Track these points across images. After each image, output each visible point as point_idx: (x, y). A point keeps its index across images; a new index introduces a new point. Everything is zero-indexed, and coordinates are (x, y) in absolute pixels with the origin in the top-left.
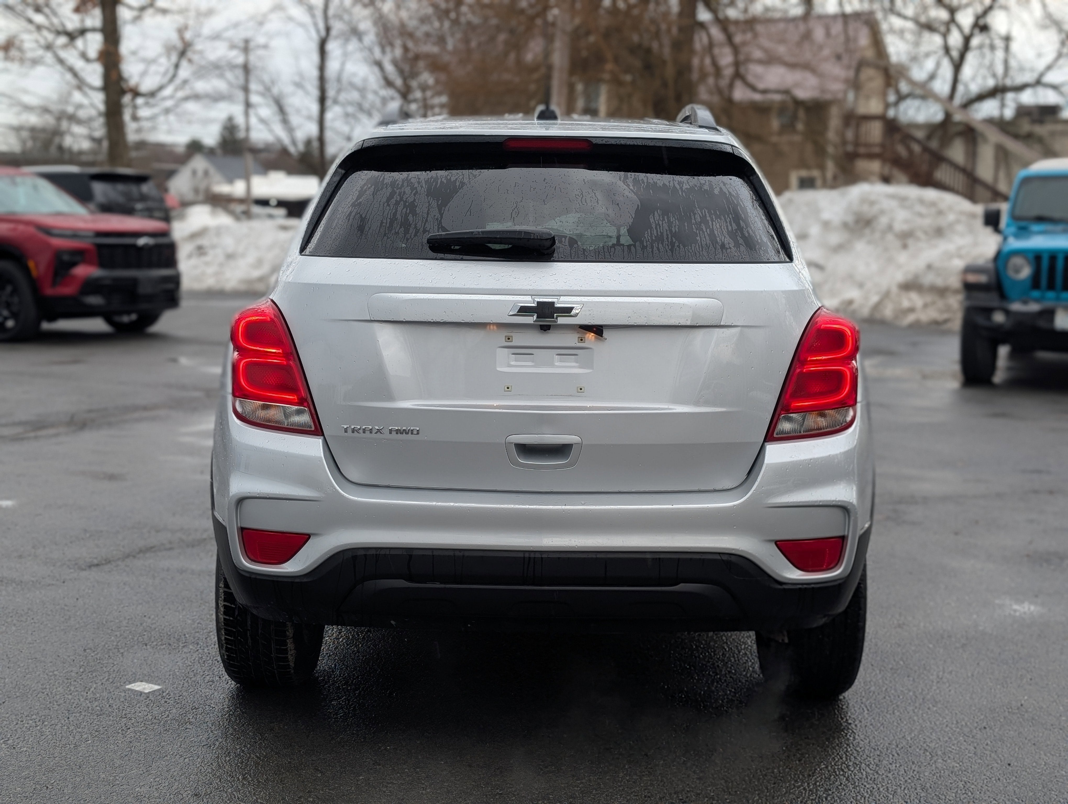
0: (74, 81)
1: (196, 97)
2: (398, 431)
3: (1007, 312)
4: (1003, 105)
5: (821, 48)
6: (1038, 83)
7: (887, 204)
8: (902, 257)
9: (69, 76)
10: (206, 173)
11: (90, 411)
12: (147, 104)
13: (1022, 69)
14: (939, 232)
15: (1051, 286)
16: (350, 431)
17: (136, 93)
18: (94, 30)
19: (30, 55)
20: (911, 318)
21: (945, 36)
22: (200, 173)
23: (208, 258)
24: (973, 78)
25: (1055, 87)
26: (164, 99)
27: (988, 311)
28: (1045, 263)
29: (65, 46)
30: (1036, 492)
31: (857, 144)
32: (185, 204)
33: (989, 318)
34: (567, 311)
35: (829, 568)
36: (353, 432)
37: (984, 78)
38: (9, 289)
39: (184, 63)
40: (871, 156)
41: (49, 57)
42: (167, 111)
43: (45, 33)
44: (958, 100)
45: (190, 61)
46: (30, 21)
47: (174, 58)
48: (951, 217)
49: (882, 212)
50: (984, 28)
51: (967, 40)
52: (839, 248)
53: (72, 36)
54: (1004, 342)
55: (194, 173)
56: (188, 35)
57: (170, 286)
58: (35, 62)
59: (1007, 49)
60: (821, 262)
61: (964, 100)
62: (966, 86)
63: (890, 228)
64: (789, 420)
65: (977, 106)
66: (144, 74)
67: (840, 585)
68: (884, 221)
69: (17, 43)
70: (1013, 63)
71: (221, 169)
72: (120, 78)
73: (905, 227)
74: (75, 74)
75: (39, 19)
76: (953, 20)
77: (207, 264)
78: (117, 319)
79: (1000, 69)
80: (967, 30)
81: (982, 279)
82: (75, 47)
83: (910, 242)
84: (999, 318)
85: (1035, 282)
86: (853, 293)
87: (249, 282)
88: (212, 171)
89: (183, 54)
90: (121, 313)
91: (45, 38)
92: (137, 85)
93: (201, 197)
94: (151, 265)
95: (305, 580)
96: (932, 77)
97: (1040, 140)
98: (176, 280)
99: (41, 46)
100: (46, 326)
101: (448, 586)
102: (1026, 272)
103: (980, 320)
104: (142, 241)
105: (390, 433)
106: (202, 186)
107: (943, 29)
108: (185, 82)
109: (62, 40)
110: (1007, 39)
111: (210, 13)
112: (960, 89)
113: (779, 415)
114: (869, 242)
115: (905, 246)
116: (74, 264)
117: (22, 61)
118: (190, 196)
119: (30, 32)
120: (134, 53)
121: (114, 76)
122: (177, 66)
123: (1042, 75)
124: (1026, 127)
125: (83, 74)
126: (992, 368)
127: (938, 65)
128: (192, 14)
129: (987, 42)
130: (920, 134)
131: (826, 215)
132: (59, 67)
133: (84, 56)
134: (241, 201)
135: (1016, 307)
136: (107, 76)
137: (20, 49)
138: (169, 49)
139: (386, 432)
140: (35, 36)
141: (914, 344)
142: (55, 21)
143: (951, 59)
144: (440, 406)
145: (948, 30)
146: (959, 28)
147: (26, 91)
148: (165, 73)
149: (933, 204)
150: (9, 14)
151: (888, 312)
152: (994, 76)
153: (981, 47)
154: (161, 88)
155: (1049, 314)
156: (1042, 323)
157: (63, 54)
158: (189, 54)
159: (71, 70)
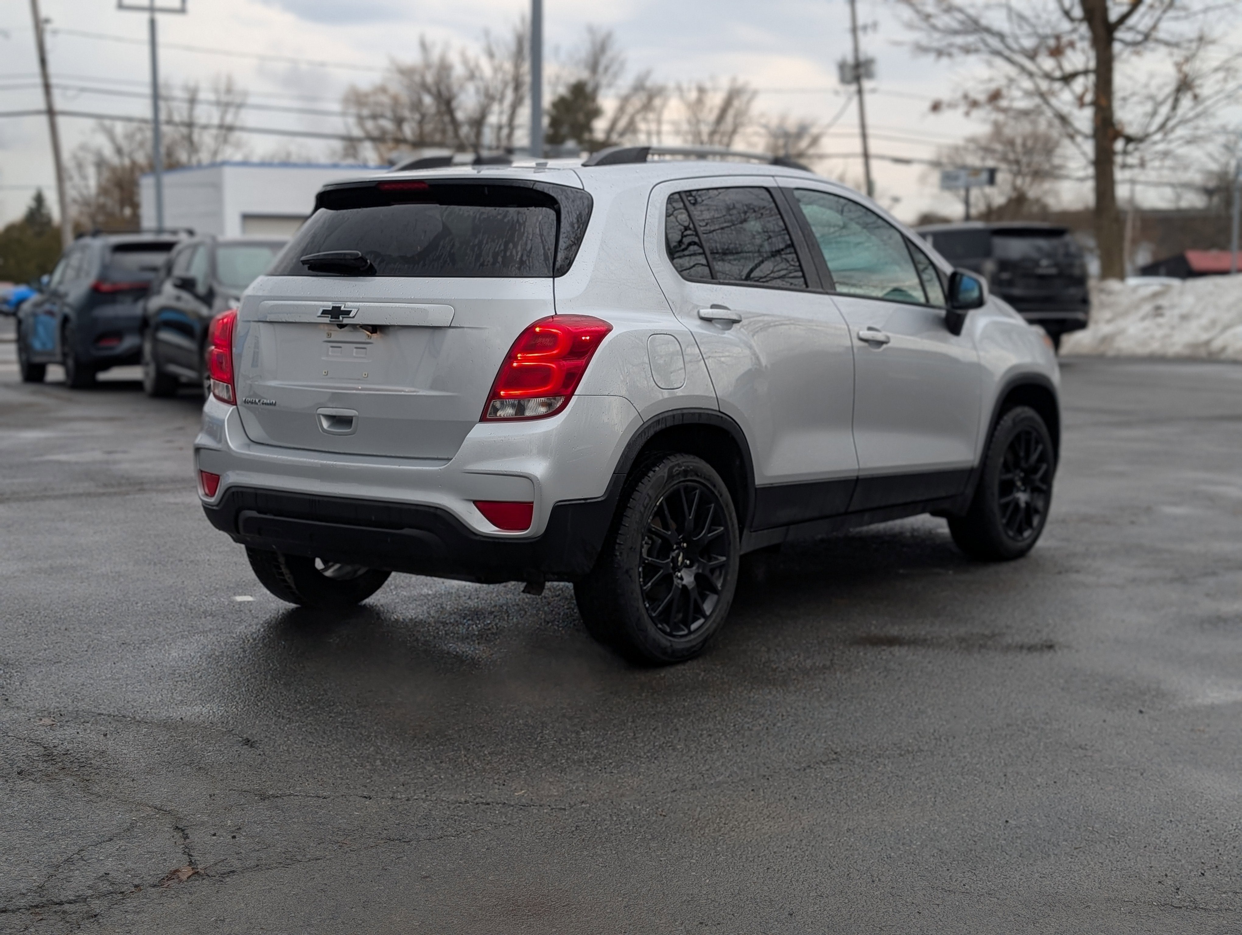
2: (265, 403)
16: (246, 402)
23: (1160, 320)
34: (348, 313)
74: (1066, 123)
77: (1159, 326)
87: (1195, 346)
105: (262, 404)
113: (491, 400)
122: (1175, 105)
125: (1073, 122)
159: (1061, 117)
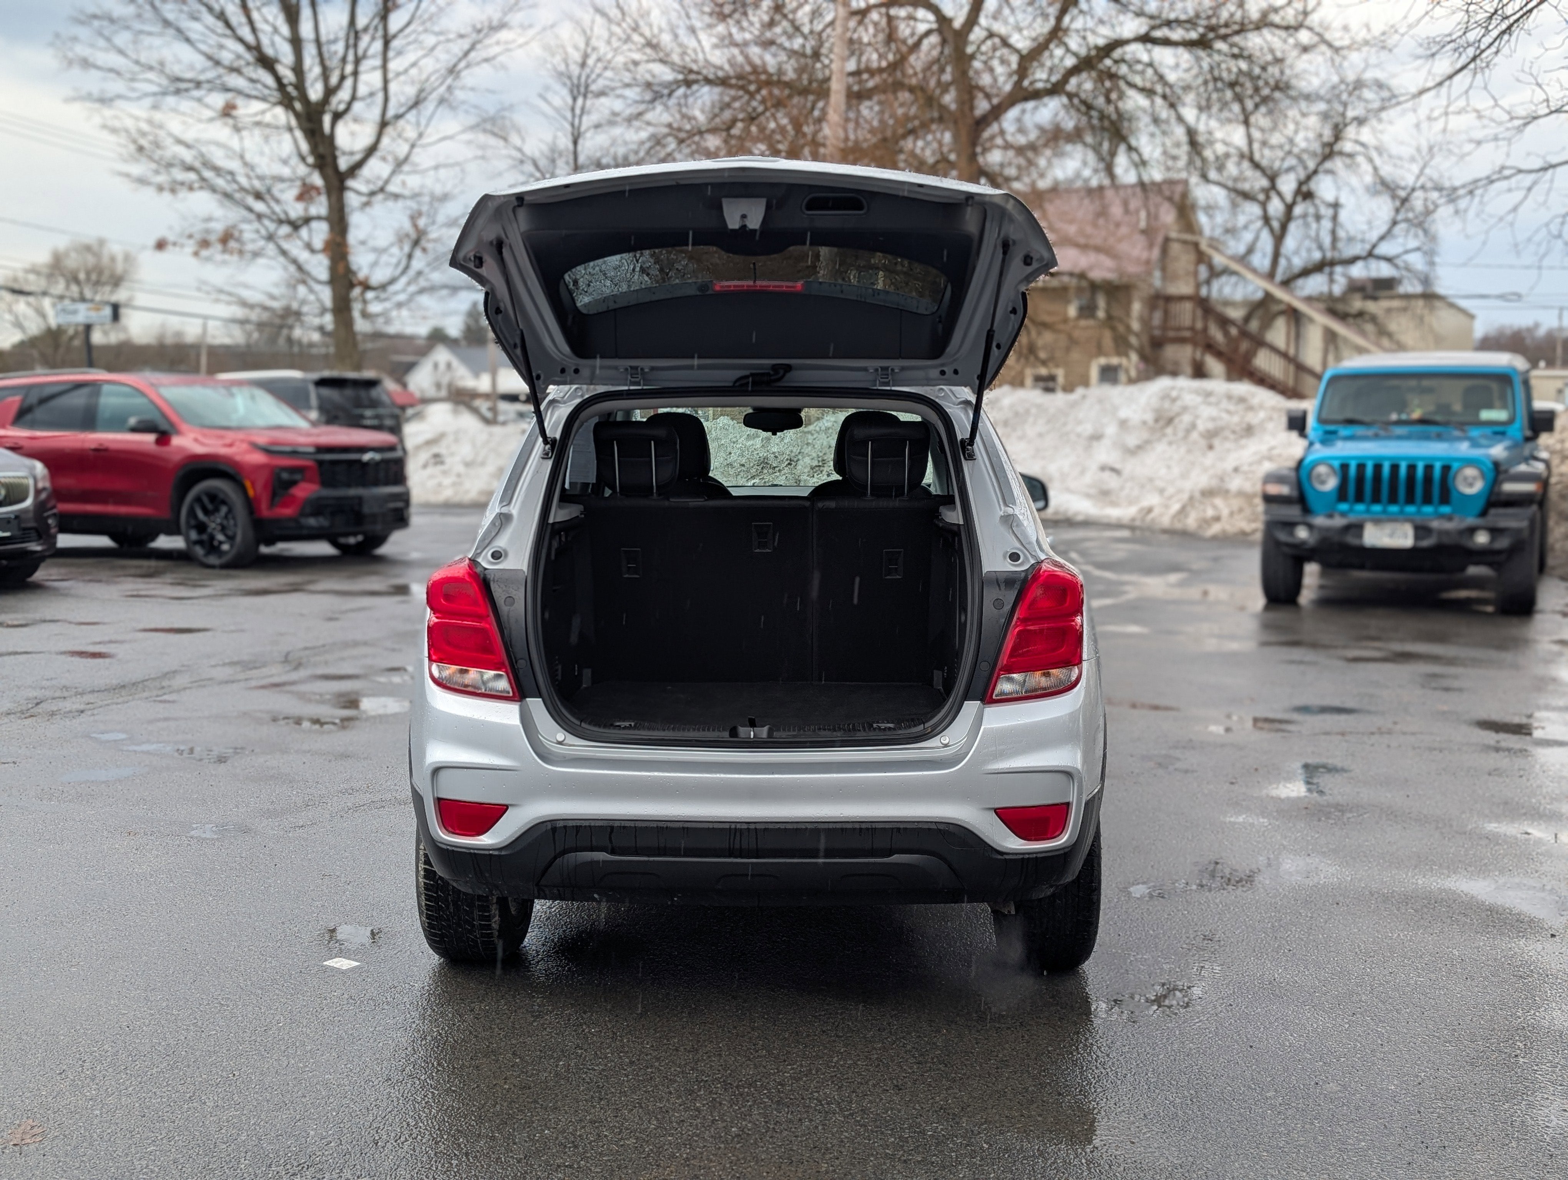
0: (297, 275)
1: (431, 289)
3: (1310, 527)
4: (1332, 281)
5: (1118, 225)
6: (1370, 255)
7: (1189, 399)
8: (1210, 458)
9: (292, 268)
10: (449, 366)
11: (306, 648)
12: (377, 298)
13: (1351, 239)
14: (1249, 431)
15: (1359, 498)
17: (366, 286)
18: (319, 218)
19: (250, 247)
20: (1215, 529)
21: (1264, 205)
22: (442, 366)
23: (445, 466)
24: (1297, 252)
25: (1389, 260)
26: (396, 293)
27: (1290, 526)
28: (1353, 471)
29: (288, 236)
30: (1327, 733)
31: (1164, 327)
32: (426, 401)
33: (1292, 534)
35: (1053, 837)
37: (1309, 250)
38: (224, 510)
39: (418, 253)
40: (1182, 341)
41: (271, 248)
42: (399, 305)
43: (266, 222)
44: (1279, 276)
45: (424, 250)
46: (250, 210)
47: (407, 248)
48: (1262, 415)
49: (1185, 409)
50: (1308, 196)
51: (1289, 208)
52: (1136, 450)
53: (295, 226)
54: (1310, 559)
55: (436, 366)
56: (422, 222)
57: (400, 505)
58: (256, 254)
59: (1335, 218)
60: (1117, 466)
61: (1285, 278)
62: (1289, 260)
63: (1194, 426)
64: (1010, 680)
65: (1300, 282)
66: (374, 264)
67: (1065, 854)
68: (1187, 418)
69: (236, 234)
70: (1341, 234)
71: (466, 361)
72: (349, 272)
73: (1210, 426)
74: (300, 268)
75: (259, 207)
76: (1273, 187)
77: (445, 472)
78: (342, 540)
79: (1327, 240)
80: (1289, 198)
81: (1284, 490)
82: (300, 238)
83: (1216, 442)
84: (1302, 533)
85: (1342, 494)
86: (1152, 500)
88: (455, 363)
89: (416, 243)
90: (347, 535)
91: (267, 229)
92: (367, 279)
93: (443, 393)
94: (376, 483)
95: (503, 853)
96: (1250, 250)
97: (1373, 319)
98: (405, 498)
99: (263, 237)
100: (264, 550)
101: (651, 859)
102: (1331, 484)
103: (1282, 536)
104: (367, 457)
106: (445, 380)
107: (1261, 197)
108: (419, 273)
109: (285, 229)
110: (1336, 206)
111: (445, 198)
112: (1282, 262)
113: (999, 675)
114: (1171, 443)
115: (1211, 447)
116: (293, 483)
117: (241, 252)
118: (431, 392)
119: (249, 222)
120: (363, 243)
121: (341, 268)
122: (410, 256)
123: (1374, 246)
124: (1357, 304)
125: (308, 267)
126: (1297, 586)
127: (1257, 238)
128: (426, 199)
129: (1311, 210)
130: (1236, 314)
131: (1123, 413)
132: (282, 259)
133: (309, 247)
134: (486, 396)
135: (1320, 521)
136: (333, 269)
137: (238, 240)
138: (401, 238)
140: (256, 225)
141: (1216, 559)
142: (277, 208)
143: (1272, 230)
145: (1268, 198)
146: (1279, 194)
147: (246, 286)
148: (397, 265)
149: (1242, 400)
150: (227, 203)
151: (1191, 522)
152: (1320, 247)
153: (1304, 216)
154: (392, 281)
155: (1357, 528)
156: (1351, 540)
157: (286, 246)
158: (423, 243)
159: (295, 262)
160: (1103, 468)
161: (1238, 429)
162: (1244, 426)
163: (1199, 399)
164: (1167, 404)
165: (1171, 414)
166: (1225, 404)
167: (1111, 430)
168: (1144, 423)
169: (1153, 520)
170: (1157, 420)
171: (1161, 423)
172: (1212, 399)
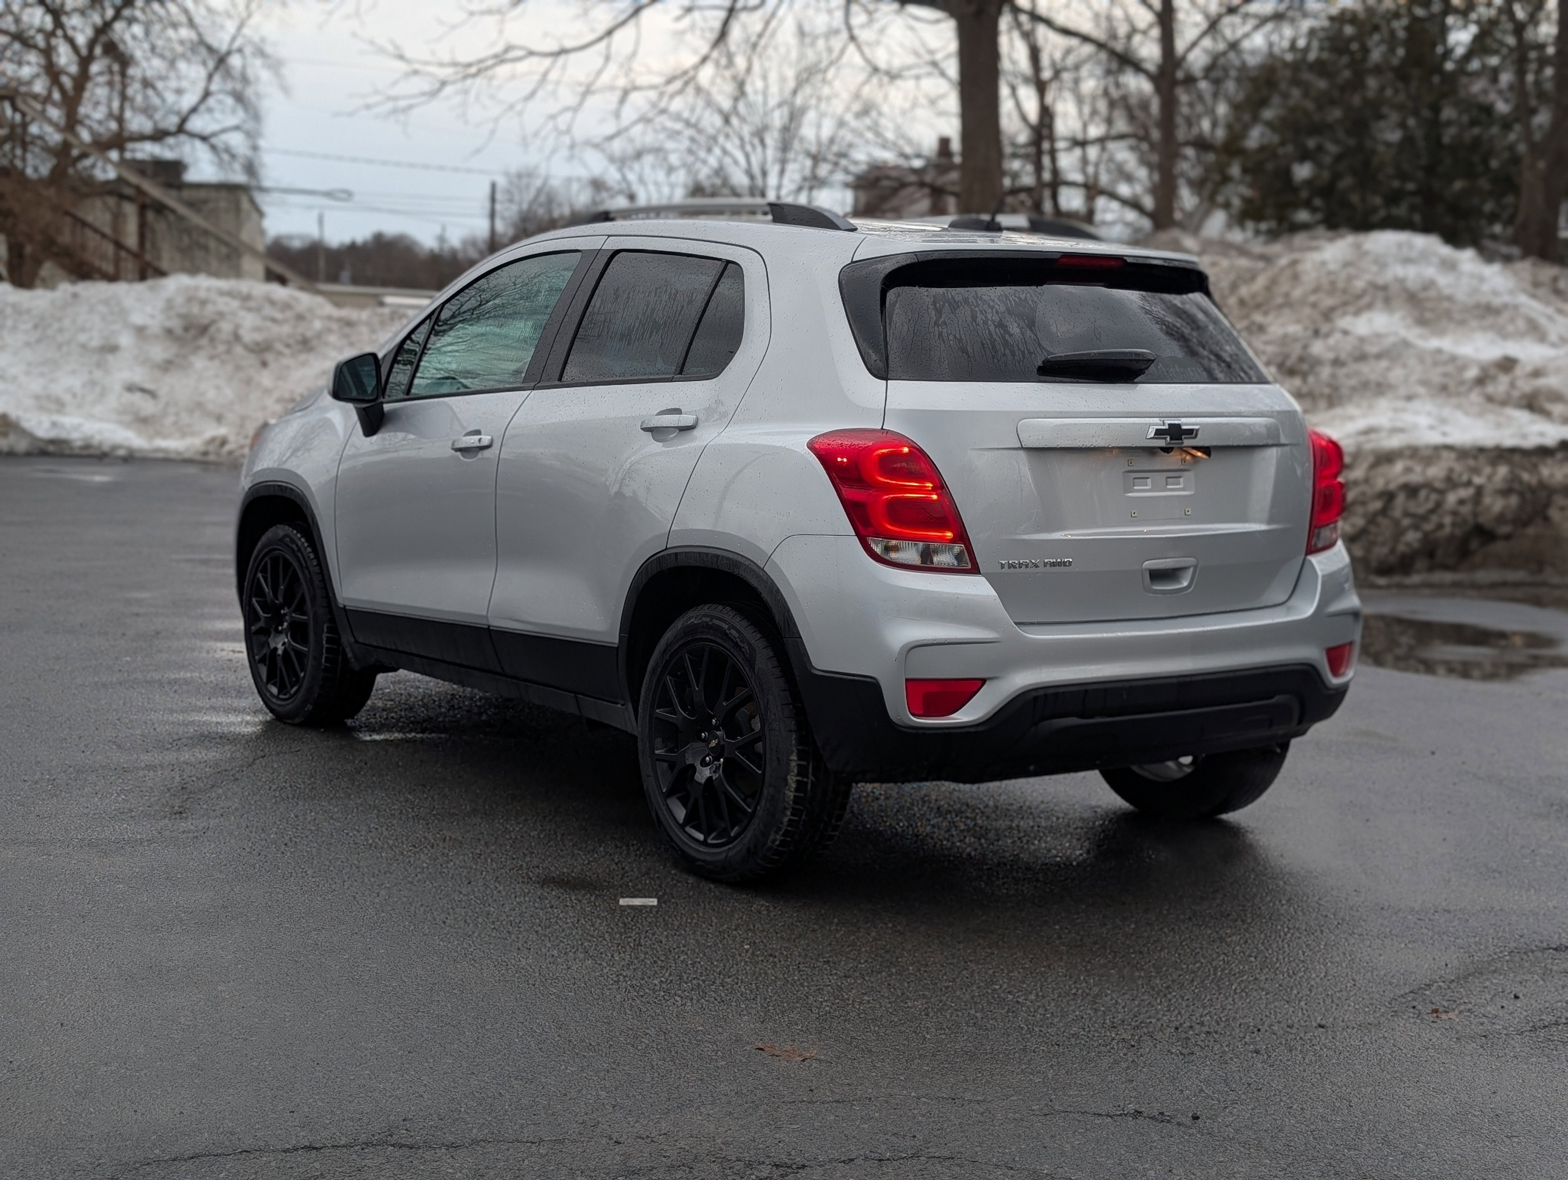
2: (1053, 564)
6: (181, 129)
7: (224, 304)
8: (265, 379)
16: (1006, 566)
21: (47, 54)
25: (203, 137)
34: (1190, 432)
36: (1009, 568)
48: (318, 325)
49: (221, 315)
50: (109, 48)
51: (85, 63)
52: (167, 366)
60: (148, 386)
63: (237, 337)
68: (226, 327)
73: (258, 337)
80: (84, 49)
83: (269, 357)
105: (1045, 566)
107: (43, 43)
113: (1313, 530)
114: (212, 358)
115: (264, 364)
123: (184, 120)
129: (114, 67)
131: (138, 319)
139: (1041, 565)
143: (62, 91)
144: (1092, 534)
145: (55, 45)
146: (71, 42)
149: (286, 306)
160: (131, 388)
161: (291, 341)
162: (299, 338)
163: (235, 304)
164: (195, 309)
165: (205, 321)
166: (268, 311)
167: (125, 340)
168: (169, 332)
169: (230, 453)
170: (186, 329)
171: (192, 332)
172: (252, 304)
